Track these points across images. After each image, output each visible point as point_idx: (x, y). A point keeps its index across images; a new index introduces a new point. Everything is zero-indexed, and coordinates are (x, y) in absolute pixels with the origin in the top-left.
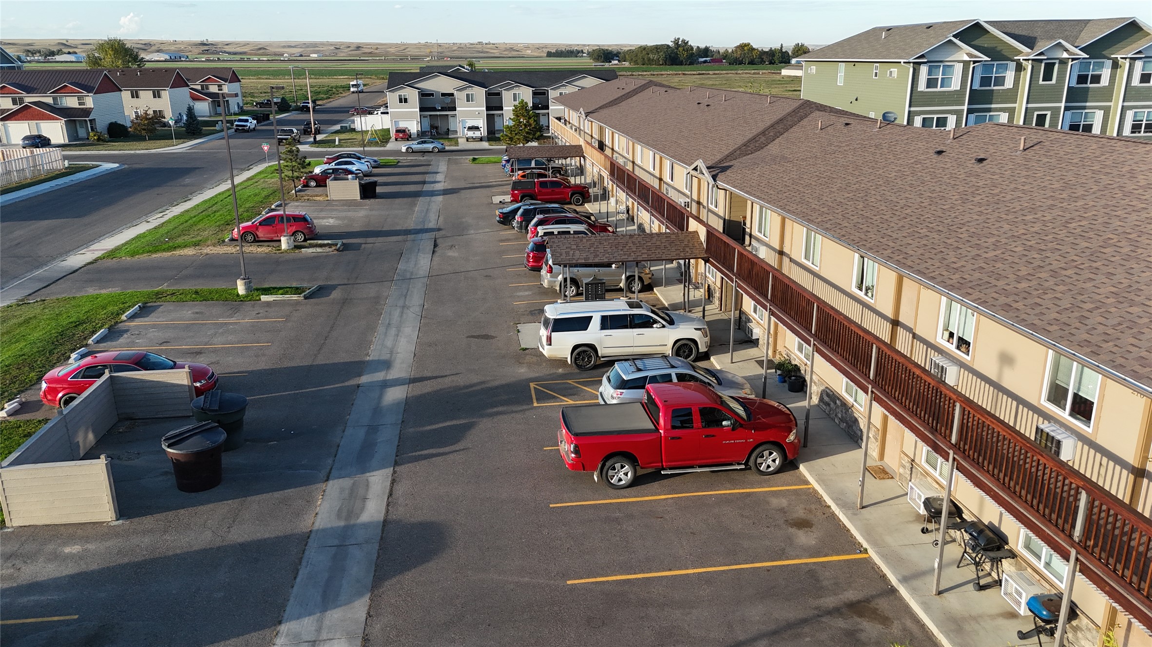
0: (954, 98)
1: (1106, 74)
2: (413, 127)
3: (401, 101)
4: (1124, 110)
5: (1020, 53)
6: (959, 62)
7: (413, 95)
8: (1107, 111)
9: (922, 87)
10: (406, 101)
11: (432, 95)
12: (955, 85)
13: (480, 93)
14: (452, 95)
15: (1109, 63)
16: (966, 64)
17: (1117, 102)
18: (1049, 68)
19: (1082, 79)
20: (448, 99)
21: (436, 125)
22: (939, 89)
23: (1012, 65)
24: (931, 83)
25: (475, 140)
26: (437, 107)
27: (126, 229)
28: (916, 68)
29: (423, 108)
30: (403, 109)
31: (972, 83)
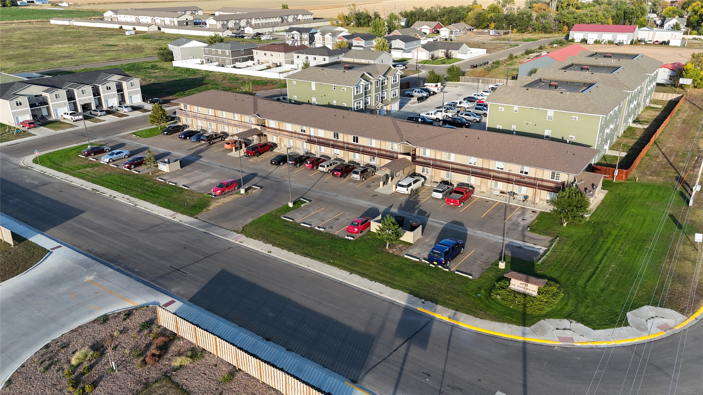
0: (361, 95)
1: (386, 81)
2: (28, 117)
3: (17, 105)
7: (25, 101)
8: (387, 91)
10: (20, 104)
12: (361, 92)
13: (63, 93)
14: (41, 95)
15: (386, 78)
17: (390, 89)
20: (41, 99)
21: (35, 114)
24: (357, 92)
25: (78, 120)
26: (37, 104)
27: (137, 206)
28: (354, 88)
29: (31, 106)
30: (20, 109)
31: (364, 90)
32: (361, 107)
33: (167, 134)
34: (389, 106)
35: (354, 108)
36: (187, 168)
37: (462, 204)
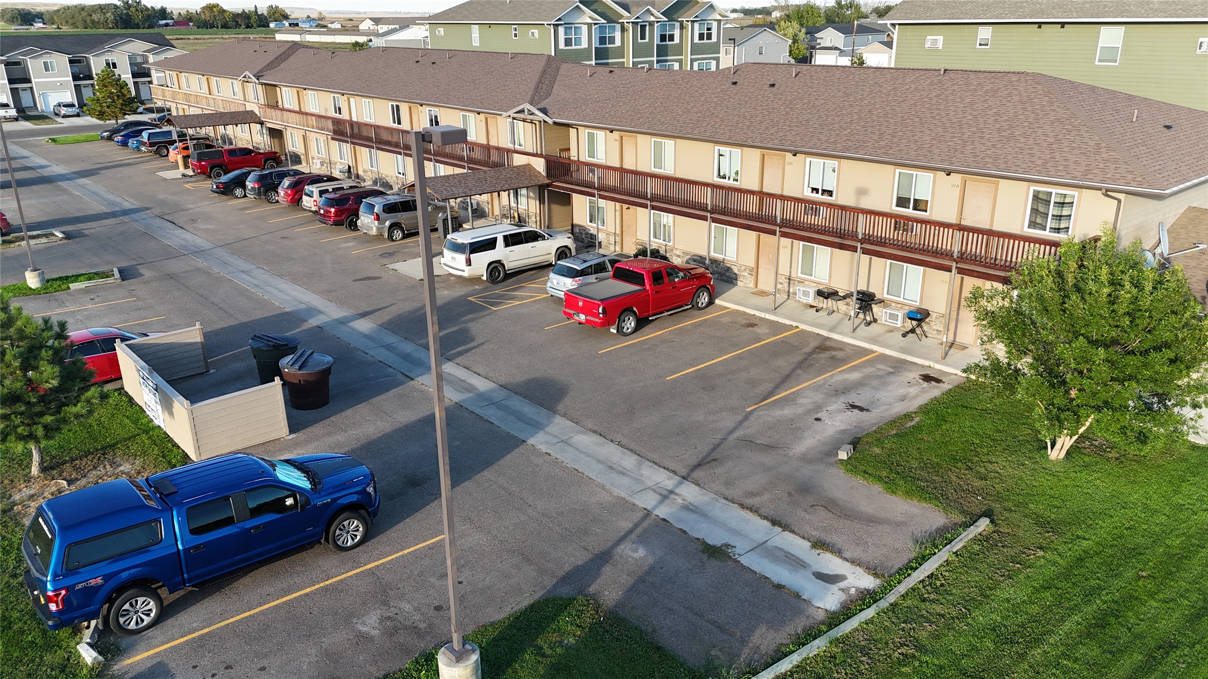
1: (677, 33)
4: (692, 61)
5: (622, 17)
6: (585, 24)
8: (681, 61)
12: (584, 45)
16: (589, 25)
18: (643, 28)
19: (663, 38)
22: (574, 47)
23: (618, 27)
28: (556, 29)
31: (595, 44)
33: (109, 138)
37: (630, 324)
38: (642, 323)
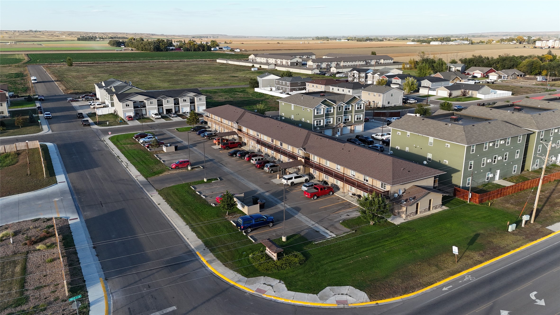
0: (322, 116)
1: (350, 108)
2: (132, 114)
3: (126, 106)
4: (355, 115)
5: (334, 105)
6: (322, 108)
7: (131, 104)
8: (351, 115)
9: (316, 114)
10: (128, 106)
11: (136, 102)
12: (322, 113)
13: (155, 101)
14: (143, 102)
15: (351, 105)
16: (324, 109)
17: (354, 114)
18: (340, 107)
19: (346, 109)
20: (142, 104)
21: (138, 113)
22: (319, 114)
23: (332, 107)
24: (317, 113)
25: (158, 118)
26: (139, 107)
27: (127, 168)
28: (314, 110)
29: (134, 108)
30: (128, 109)
31: (325, 112)
32: (322, 124)
33: (193, 131)
34: (352, 126)
35: (314, 125)
36: (178, 152)
37: (316, 197)
38: (318, 197)
